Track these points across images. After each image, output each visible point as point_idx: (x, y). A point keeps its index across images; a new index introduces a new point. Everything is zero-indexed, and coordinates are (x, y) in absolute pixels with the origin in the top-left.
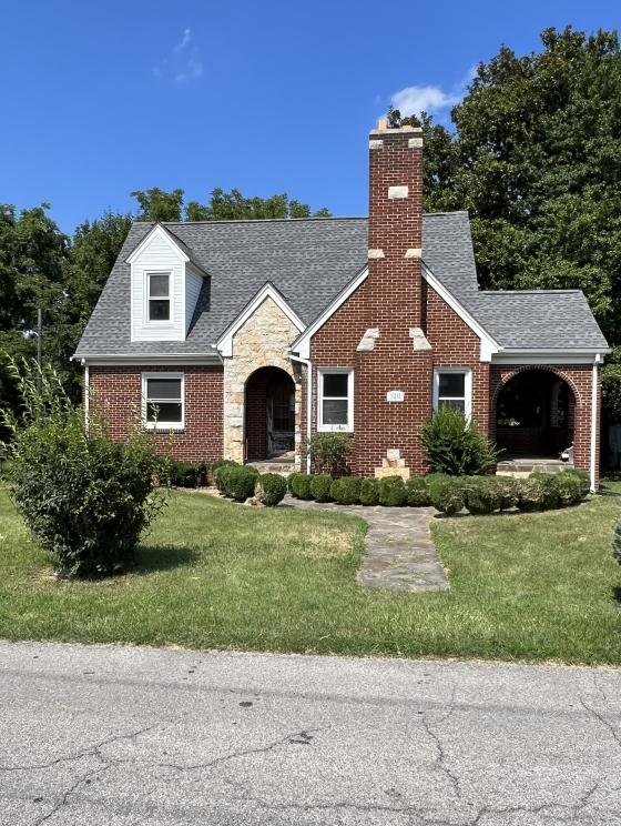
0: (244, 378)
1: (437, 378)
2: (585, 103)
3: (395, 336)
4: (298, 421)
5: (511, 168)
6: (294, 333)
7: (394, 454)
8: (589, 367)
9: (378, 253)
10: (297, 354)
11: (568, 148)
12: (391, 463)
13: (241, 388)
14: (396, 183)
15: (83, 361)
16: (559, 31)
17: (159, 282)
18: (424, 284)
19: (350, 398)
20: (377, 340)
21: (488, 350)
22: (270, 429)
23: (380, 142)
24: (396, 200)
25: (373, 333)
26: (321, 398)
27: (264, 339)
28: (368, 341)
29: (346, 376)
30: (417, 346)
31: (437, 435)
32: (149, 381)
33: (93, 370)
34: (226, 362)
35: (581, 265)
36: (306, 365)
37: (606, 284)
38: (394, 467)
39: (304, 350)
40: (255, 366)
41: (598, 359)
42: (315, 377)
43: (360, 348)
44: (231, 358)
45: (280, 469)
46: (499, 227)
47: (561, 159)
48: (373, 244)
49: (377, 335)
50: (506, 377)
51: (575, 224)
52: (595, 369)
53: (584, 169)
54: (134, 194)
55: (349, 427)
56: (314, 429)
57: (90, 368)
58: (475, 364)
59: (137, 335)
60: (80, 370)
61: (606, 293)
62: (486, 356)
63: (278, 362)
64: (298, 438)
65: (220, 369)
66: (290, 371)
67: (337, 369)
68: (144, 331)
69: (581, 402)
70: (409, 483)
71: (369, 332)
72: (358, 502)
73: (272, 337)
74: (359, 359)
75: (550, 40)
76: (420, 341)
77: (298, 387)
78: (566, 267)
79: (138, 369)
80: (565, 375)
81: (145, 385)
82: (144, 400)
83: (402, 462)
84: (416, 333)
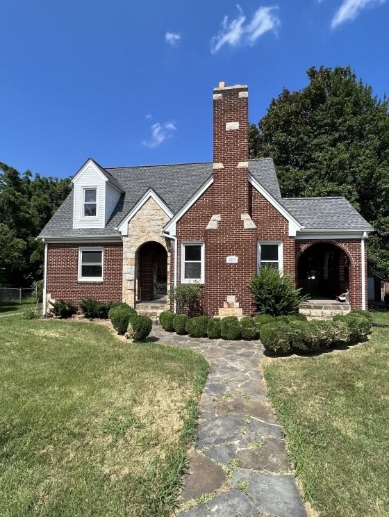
0: (135, 249)
1: (260, 247)
2: (336, 100)
3: (231, 220)
4: (169, 277)
5: (294, 140)
6: (167, 220)
7: (231, 299)
8: (359, 241)
9: (219, 166)
10: (168, 233)
11: (326, 125)
12: (229, 305)
13: (133, 255)
14: (231, 120)
15: (43, 240)
16: (317, 69)
17: (90, 193)
18: (250, 186)
19: (203, 261)
20: (219, 222)
21: (293, 228)
22: (155, 281)
23: (220, 95)
24: (231, 131)
25: (217, 217)
26: (183, 261)
27: (147, 224)
28: (213, 224)
29: (200, 247)
30: (246, 226)
31: (261, 286)
32: (83, 252)
33: (50, 246)
34: (124, 239)
35: (340, 184)
36: (174, 240)
37: (356, 195)
38: (231, 309)
39: (172, 230)
40: (142, 241)
41: (365, 235)
42: (179, 248)
43: (209, 227)
44: (127, 236)
45: (157, 308)
46: (289, 169)
47: (323, 131)
48: (216, 160)
49: (219, 219)
50: (304, 247)
51: (336, 161)
52: (362, 242)
53: (337, 135)
55: (202, 281)
56: (179, 282)
57: (49, 244)
58: (285, 238)
59: (76, 226)
61: (356, 200)
62: (292, 233)
63: (156, 238)
64: (169, 288)
65: (120, 245)
66: (164, 244)
67: (194, 243)
68: (81, 223)
69: (354, 264)
70: (242, 323)
71: (214, 217)
72: (205, 336)
73: (153, 223)
74: (208, 235)
75: (312, 74)
76: (248, 223)
77: (169, 254)
78: (331, 186)
79: (77, 245)
80: (343, 246)
81: (80, 255)
82: (80, 264)
83: (237, 304)
84: (245, 217)
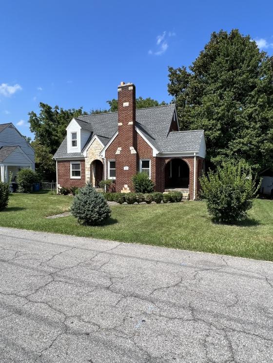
0: (90, 163)
1: (141, 162)
3: (126, 149)
7: (126, 186)
8: (193, 157)
9: (120, 124)
10: (102, 156)
13: (89, 166)
14: (125, 101)
15: (55, 159)
16: (217, 32)
17: (74, 135)
20: (121, 151)
21: (155, 153)
23: (121, 89)
24: (125, 107)
25: (120, 149)
26: (109, 169)
27: (95, 152)
28: (118, 151)
30: (132, 153)
32: (72, 164)
34: (86, 159)
36: (104, 159)
38: (126, 190)
39: (104, 154)
40: (93, 160)
41: (195, 154)
42: (107, 163)
43: (116, 154)
44: (86, 157)
48: (119, 121)
50: (167, 161)
52: (195, 158)
54: (107, 102)
56: (107, 178)
57: (58, 161)
58: (152, 157)
59: (69, 152)
60: (55, 161)
62: (154, 155)
63: (99, 158)
65: (84, 161)
66: (102, 161)
67: (113, 160)
68: (71, 150)
69: (191, 169)
73: (97, 151)
74: (116, 157)
76: (133, 151)
79: (69, 161)
80: (185, 160)
81: (71, 166)
82: (71, 170)
83: (128, 189)
84: (132, 148)
